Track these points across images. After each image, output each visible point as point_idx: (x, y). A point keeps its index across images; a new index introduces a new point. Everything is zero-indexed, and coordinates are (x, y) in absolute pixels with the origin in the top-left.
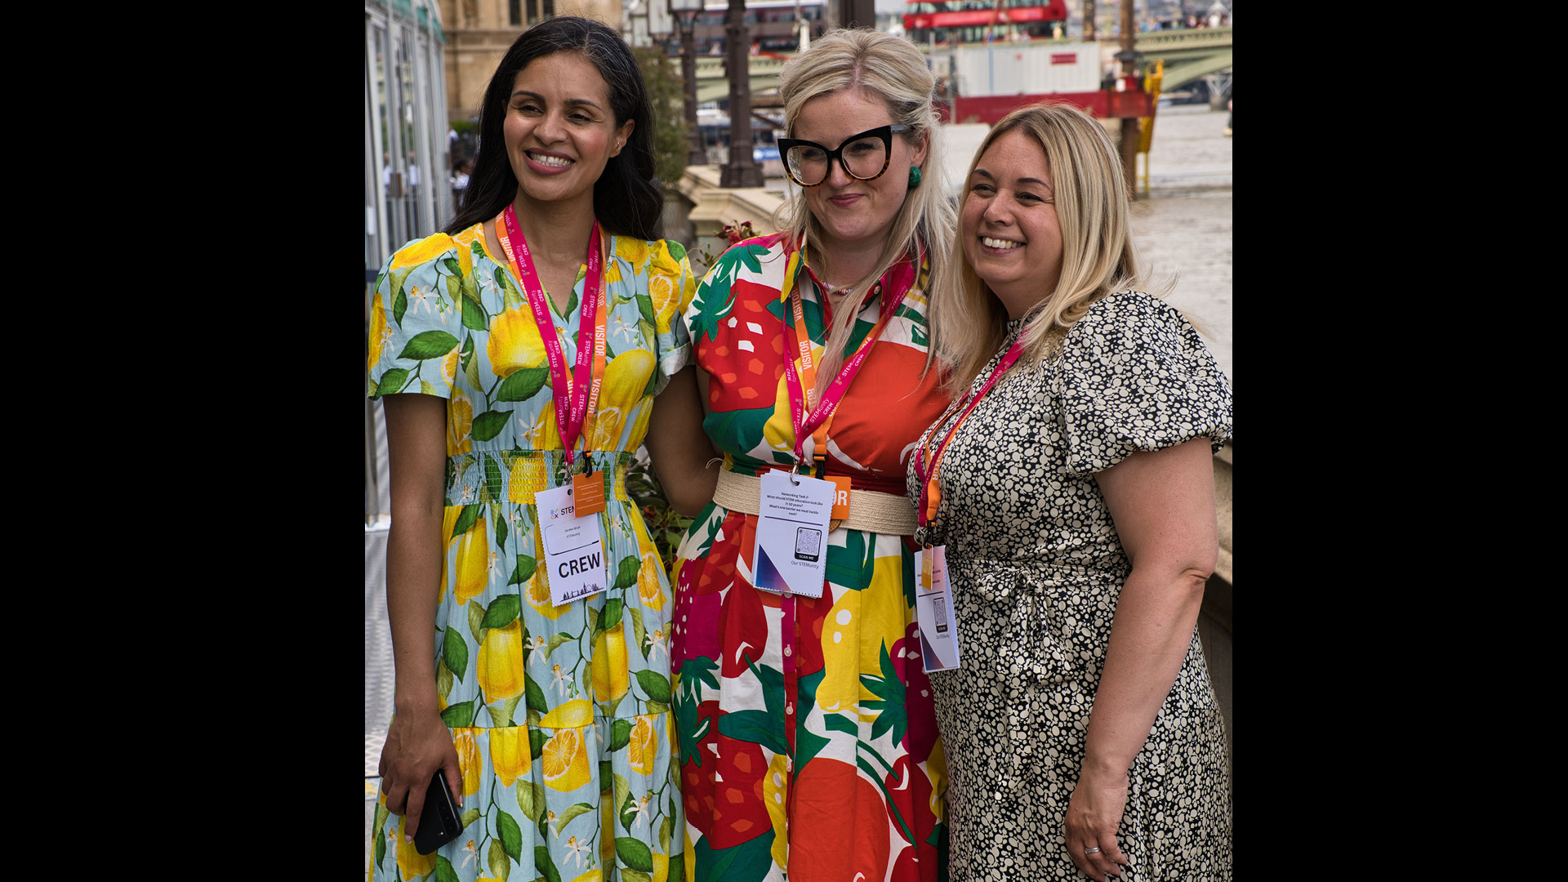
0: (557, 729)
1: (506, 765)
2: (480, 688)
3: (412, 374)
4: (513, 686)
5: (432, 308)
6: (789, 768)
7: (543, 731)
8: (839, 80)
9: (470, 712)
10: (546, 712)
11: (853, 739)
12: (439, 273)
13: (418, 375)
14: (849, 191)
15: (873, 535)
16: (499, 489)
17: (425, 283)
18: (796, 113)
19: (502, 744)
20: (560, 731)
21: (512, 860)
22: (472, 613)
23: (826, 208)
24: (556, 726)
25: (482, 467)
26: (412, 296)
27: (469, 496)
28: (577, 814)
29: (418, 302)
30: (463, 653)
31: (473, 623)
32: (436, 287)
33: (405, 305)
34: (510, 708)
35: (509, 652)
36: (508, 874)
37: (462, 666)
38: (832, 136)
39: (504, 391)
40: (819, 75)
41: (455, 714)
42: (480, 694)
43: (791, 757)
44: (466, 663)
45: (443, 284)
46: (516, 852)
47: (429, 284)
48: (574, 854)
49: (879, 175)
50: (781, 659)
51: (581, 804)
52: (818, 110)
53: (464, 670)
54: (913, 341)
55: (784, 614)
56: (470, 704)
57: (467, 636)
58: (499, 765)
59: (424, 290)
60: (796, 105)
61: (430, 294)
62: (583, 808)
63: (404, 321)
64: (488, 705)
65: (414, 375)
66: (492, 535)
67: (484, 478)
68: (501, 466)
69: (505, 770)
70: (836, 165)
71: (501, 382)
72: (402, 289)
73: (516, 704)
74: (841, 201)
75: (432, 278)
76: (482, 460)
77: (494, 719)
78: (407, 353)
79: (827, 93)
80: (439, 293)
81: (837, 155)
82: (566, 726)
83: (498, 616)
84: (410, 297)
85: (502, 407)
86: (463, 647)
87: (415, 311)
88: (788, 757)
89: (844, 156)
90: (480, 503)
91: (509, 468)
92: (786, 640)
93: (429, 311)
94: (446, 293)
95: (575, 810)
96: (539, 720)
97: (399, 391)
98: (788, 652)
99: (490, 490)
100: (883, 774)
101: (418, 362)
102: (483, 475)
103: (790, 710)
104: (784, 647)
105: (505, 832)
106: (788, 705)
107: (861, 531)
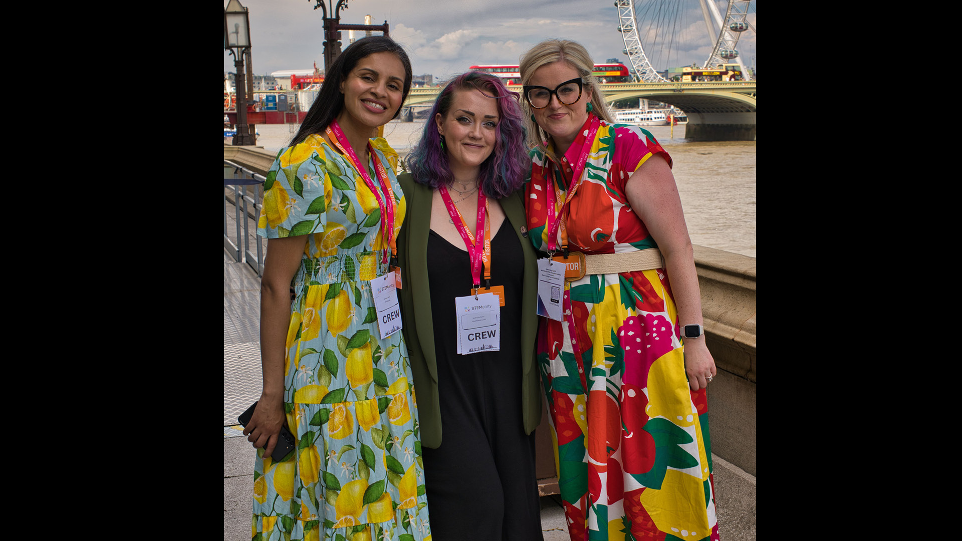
0: (394, 395)
1: (365, 420)
2: (348, 381)
3: (317, 222)
4: (366, 378)
5: (318, 184)
6: (586, 399)
7: (388, 397)
8: (554, 58)
9: (342, 395)
10: (388, 387)
11: (604, 378)
12: (315, 165)
13: (320, 222)
14: (560, 111)
15: (603, 275)
16: (354, 274)
17: (310, 171)
18: (532, 75)
19: (362, 410)
20: (396, 395)
21: (371, 469)
22: (340, 341)
23: (547, 121)
24: (394, 393)
25: (343, 262)
26: (305, 180)
27: (334, 279)
28: (407, 436)
29: (309, 182)
30: (336, 363)
31: (341, 347)
32: (317, 172)
33: (301, 185)
34: (365, 390)
35: (363, 360)
36: (369, 477)
37: (335, 370)
38: (552, 84)
39: (368, 222)
40: (544, 55)
41: (333, 396)
42: (348, 384)
43: (586, 394)
44: (337, 368)
45: (319, 170)
46: (372, 465)
47: (313, 172)
48: (408, 456)
49: (576, 102)
50: (571, 347)
51: (408, 431)
52: (545, 71)
53: (337, 372)
54: (588, 177)
55: (569, 323)
56: (342, 390)
57: (337, 354)
58: (361, 421)
59: (310, 175)
60: (531, 72)
61: (314, 177)
62: (409, 432)
63: (303, 194)
64: (354, 389)
65: (318, 222)
66: (352, 298)
67: (344, 269)
68: (355, 261)
69: (365, 423)
70: (554, 97)
71: (367, 217)
72: (296, 177)
73: (368, 388)
74: (556, 117)
75: (312, 168)
76: (344, 258)
77: (357, 396)
78: (310, 210)
79: (549, 63)
80: (319, 175)
81: (555, 92)
82: (399, 392)
83: (357, 341)
84: (303, 180)
85: (365, 230)
86: (335, 360)
87: (309, 188)
88: (585, 394)
89: (559, 94)
90: (342, 282)
91: (360, 262)
92: (572, 336)
93: (317, 186)
94: (322, 175)
95: (406, 434)
96: (386, 391)
97: (310, 232)
98: (574, 342)
99: (348, 275)
100: (616, 393)
101: (318, 215)
102: (343, 266)
103: (581, 371)
104: (572, 340)
105: (366, 455)
106: (579, 368)
107: (596, 275)
